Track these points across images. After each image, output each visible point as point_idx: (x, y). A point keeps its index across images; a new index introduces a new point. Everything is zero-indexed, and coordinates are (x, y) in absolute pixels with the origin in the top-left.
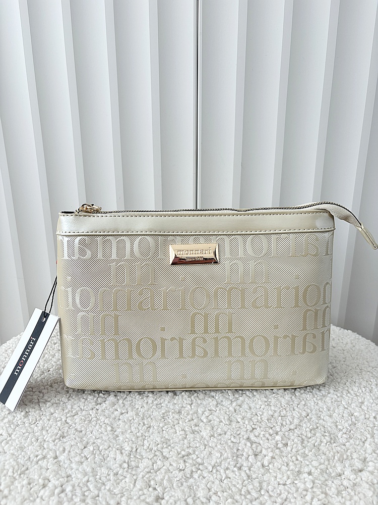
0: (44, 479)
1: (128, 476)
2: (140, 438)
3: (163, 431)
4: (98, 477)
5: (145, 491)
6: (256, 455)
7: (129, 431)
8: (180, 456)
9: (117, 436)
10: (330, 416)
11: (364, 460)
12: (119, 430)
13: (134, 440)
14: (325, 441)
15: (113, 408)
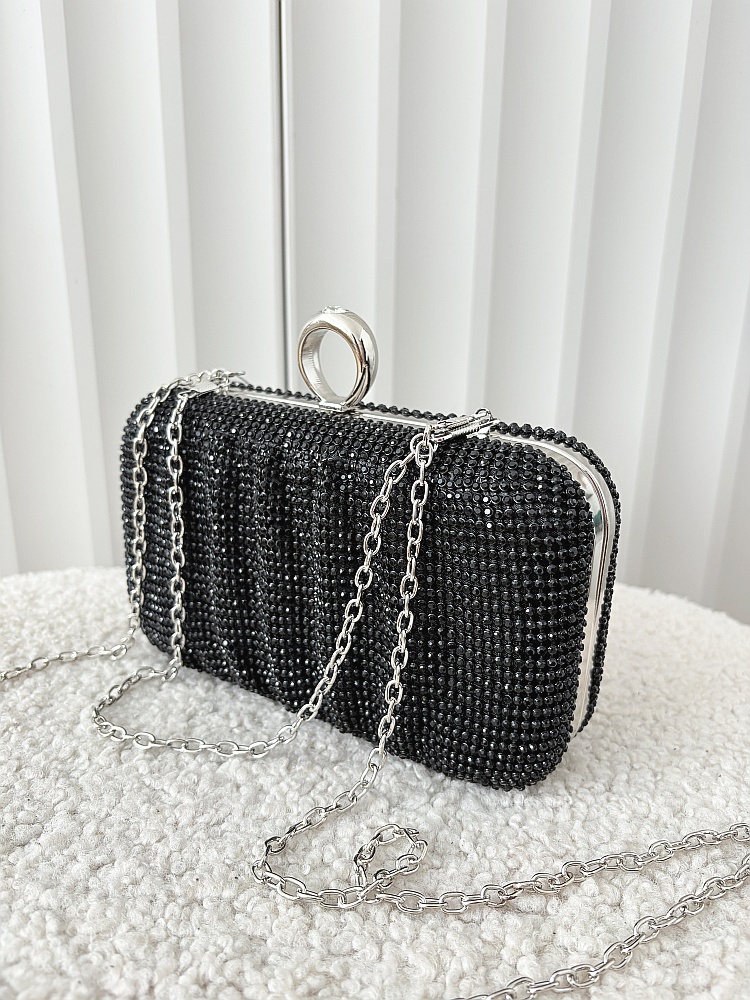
2: (163, 948)
3: (234, 912)
6: (539, 953)
7: (124, 927)
9: (82, 950)
12: (83, 929)
13: (140, 954)
15: (65, 852)
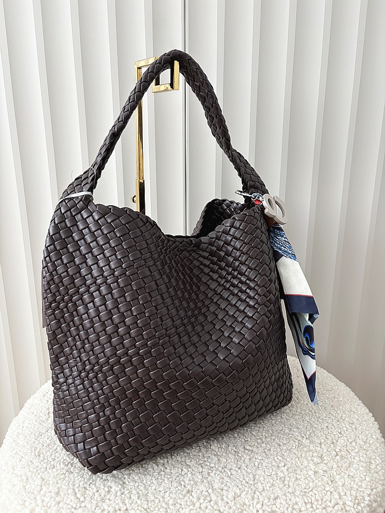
0: (108, 487)
1: (165, 480)
4: (145, 482)
5: (179, 488)
8: (198, 463)
10: (298, 428)
11: (321, 457)
14: (295, 446)
